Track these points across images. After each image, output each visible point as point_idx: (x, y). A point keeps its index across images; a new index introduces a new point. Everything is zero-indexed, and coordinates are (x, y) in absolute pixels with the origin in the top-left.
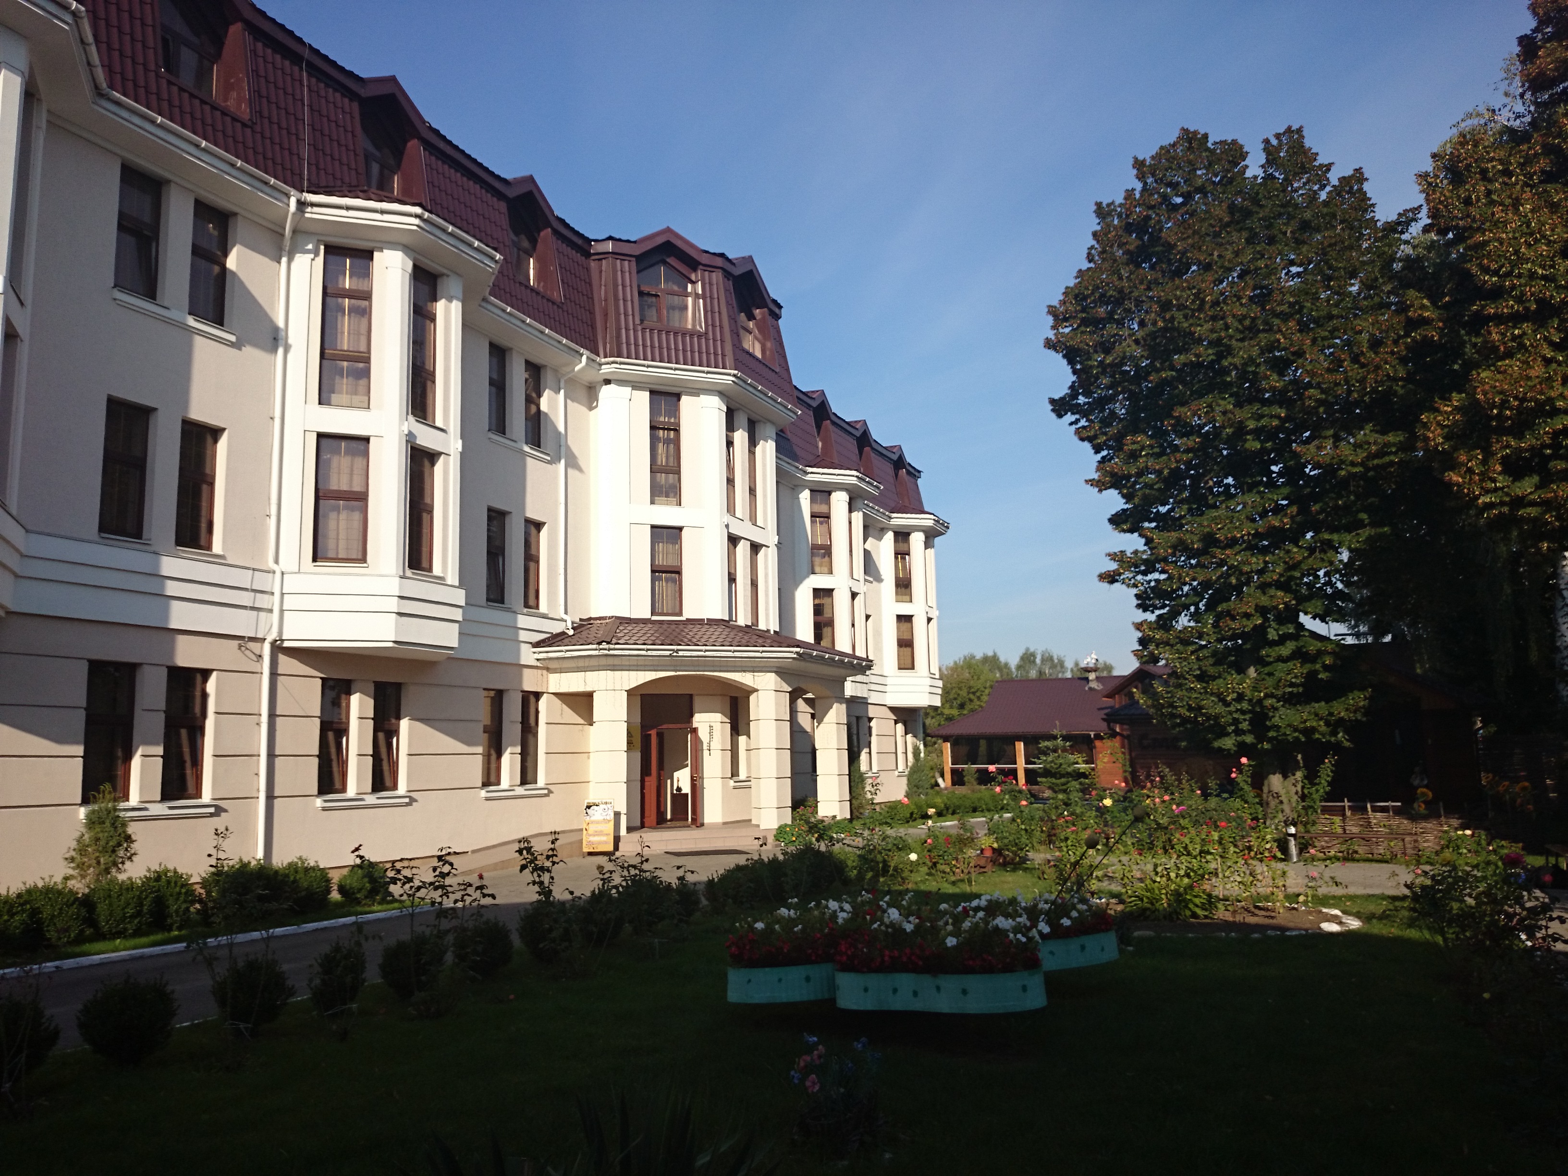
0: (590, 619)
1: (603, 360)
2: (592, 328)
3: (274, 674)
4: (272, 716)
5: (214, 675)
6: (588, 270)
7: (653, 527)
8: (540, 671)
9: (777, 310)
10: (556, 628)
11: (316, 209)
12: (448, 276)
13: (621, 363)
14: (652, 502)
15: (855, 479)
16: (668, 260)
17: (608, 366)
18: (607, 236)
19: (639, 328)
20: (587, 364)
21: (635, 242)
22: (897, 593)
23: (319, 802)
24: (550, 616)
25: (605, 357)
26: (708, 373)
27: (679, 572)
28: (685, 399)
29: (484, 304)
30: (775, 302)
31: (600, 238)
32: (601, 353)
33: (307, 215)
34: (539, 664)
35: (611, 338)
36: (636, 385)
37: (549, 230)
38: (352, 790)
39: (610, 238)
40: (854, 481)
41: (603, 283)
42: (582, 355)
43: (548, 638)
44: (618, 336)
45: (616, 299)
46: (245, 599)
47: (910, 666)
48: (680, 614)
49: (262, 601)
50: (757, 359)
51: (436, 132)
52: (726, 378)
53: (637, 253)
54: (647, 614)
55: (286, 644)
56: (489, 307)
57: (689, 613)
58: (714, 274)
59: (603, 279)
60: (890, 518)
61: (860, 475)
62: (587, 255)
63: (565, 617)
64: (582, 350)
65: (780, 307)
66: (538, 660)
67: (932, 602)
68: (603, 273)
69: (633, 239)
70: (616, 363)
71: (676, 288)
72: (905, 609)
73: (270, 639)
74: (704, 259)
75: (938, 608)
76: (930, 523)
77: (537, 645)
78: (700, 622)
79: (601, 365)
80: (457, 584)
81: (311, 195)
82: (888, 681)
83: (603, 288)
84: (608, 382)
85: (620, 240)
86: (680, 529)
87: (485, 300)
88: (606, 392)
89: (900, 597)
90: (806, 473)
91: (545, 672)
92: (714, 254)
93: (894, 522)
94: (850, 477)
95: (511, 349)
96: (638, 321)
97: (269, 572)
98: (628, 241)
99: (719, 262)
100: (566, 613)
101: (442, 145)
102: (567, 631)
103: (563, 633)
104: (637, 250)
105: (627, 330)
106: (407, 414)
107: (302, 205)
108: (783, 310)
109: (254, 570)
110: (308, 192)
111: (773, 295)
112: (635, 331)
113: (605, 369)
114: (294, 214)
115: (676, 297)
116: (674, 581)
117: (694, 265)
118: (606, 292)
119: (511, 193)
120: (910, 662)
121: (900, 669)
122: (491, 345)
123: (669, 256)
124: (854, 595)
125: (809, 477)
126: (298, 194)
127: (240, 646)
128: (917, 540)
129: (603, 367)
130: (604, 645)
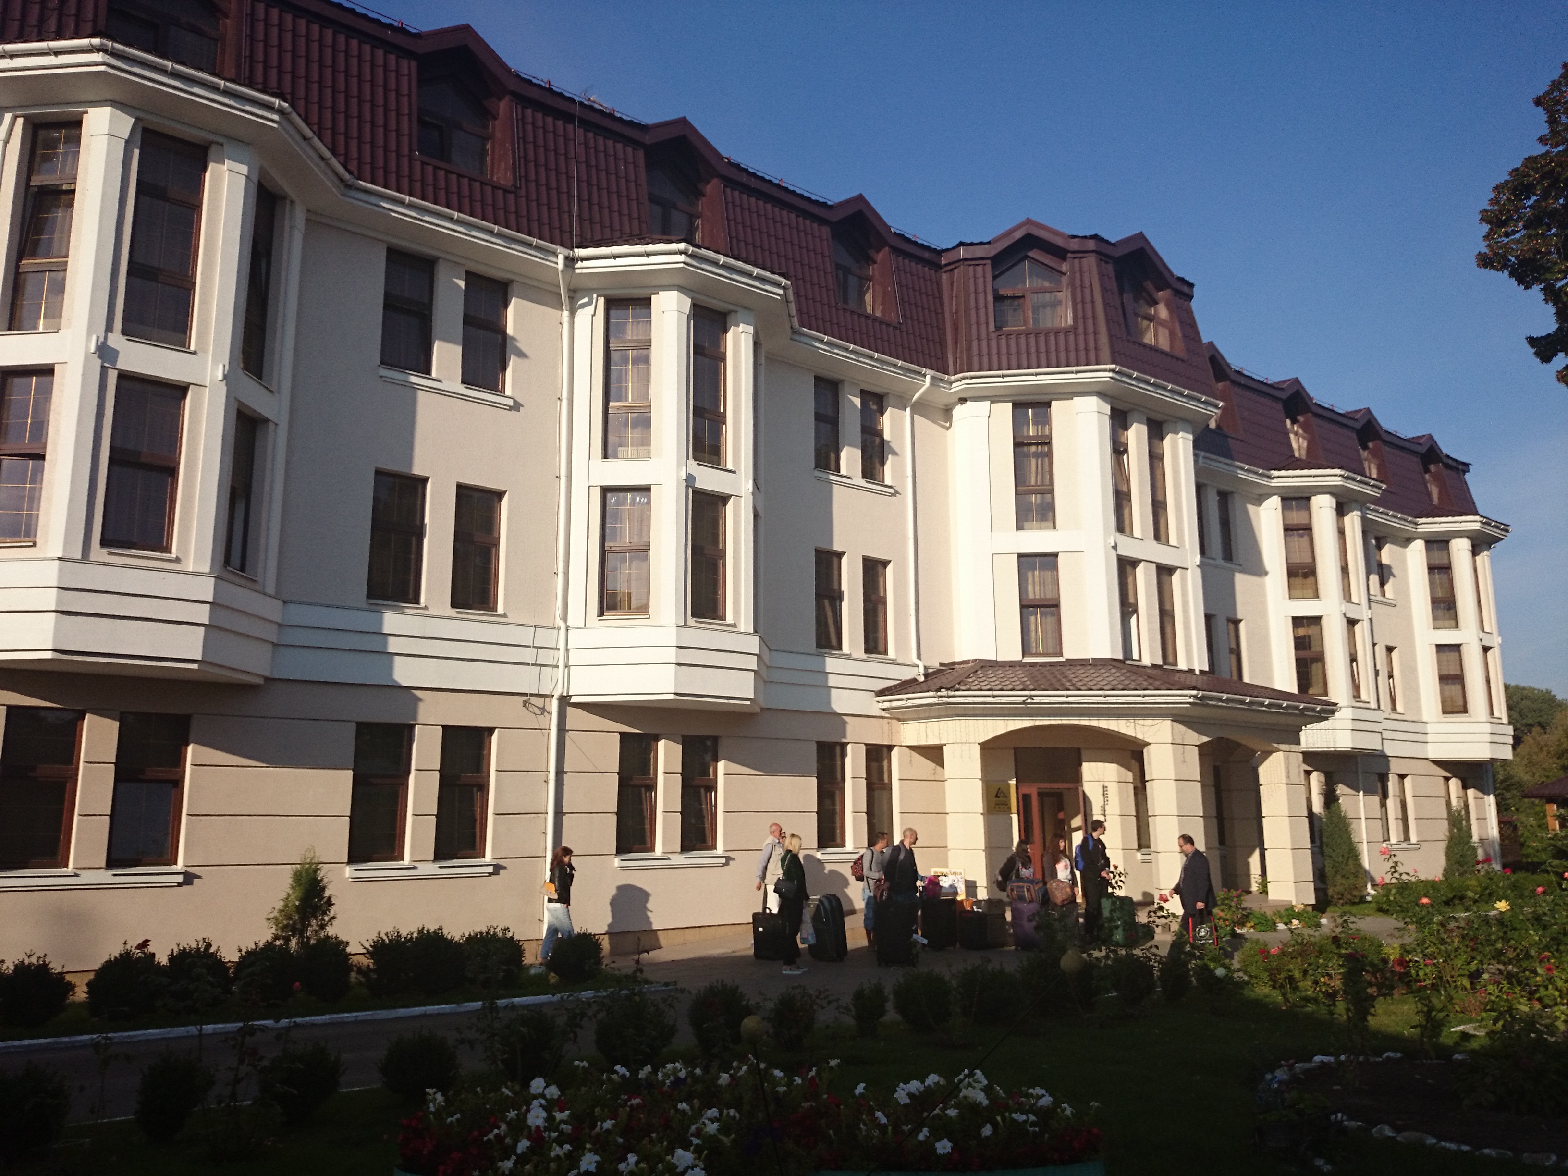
0: (954, 663)
1: (953, 378)
2: (941, 345)
3: (562, 730)
4: (560, 773)
5: (497, 731)
6: (939, 284)
7: (1021, 556)
8: (886, 721)
9: (1185, 289)
10: (907, 674)
11: (586, 263)
12: (736, 312)
13: (972, 378)
14: (1019, 527)
15: (1340, 478)
16: (1030, 254)
17: (959, 383)
18: (957, 242)
19: (993, 336)
20: (932, 384)
21: (989, 243)
22: (1435, 618)
23: (617, 862)
24: (899, 661)
25: (956, 374)
26: (1077, 372)
27: (1057, 606)
28: (1057, 406)
29: (797, 337)
30: (1181, 280)
31: (950, 247)
32: (951, 368)
33: (577, 271)
34: (883, 714)
35: (961, 352)
36: (994, 398)
37: (887, 248)
38: (659, 850)
39: (961, 244)
40: (1338, 481)
41: (954, 295)
42: (925, 376)
43: (895, 686)
44: (969, 349)
45: (967, 310)
46: (528, 656)
47: (1462, 709)
48: (1061, 654)
49: (544, 657)
50: (1163, 352)
51: (737, 166)
52: (1102, 374)
53: (993, 253)
54: (1015, 654)
55: (574, 700)
56: (803, 339)
57: (1070, 652)
58: (1084, 261)
59: (955, 291)
60: (1416, 524)
61: (1347, 474)
62: (937, 267)
63: (917, 662)
64: (924, 370)
65: (1192, 285)
66: (884, 709)
67: (1491, 624)
68: (955, 284)
69: (986, 240)
70: (967, 378)
71: (1047, 284)
72: (1448, 637)
73: (557, 694)
74: (1074, 245)
75: (1501, 634)
76: (1476, 526)
77: (880, 693)
78: (1083, 663)
79: (951, 383)
80: (752, 631)
81: (580, 250)
82: (1429, 728)
83: (954, 299)
84: (963, 400)
85: (972, 244)
86: (1056, 555)
87: (795, 332)
88: (959, 412)
89: (1440, 623)
90: (1270, 477)
91: (894, 722)
92: (1085, 237)
93: (1422, 529)
94: (1333, 477)
95: (842, 381)
96: (992, 327)
97: (554, 628)
98: (981, 243)
99: (1091, 245)
100: (919, 657)
101: (744, 179)
102: (918, 678)
103: (915, 680)
104: (992, 251)
105: (979, 339)
106: (687, 458)
107: (570, 261)
108: (1195, 289)
109: (535, 627)
110: (578, 247)
111: (1178, 272)
112: (988, 339)
113: (956, 387)
114: (562, 271)
115: (1047, 295)
116: (1052, 615)
117: (1060, 253)
118: (957, 305)
119: (835, 217)
120: (1461, 703)
121: (1444, 713)
122: (818, 379)
123: (1031, 249)
124: (1352, 622)
125: (1275, 483)
126: (566, 252)
127: (525, 703)
128: (1460, 548)
129: (954, 385)
130: (944, 692)
